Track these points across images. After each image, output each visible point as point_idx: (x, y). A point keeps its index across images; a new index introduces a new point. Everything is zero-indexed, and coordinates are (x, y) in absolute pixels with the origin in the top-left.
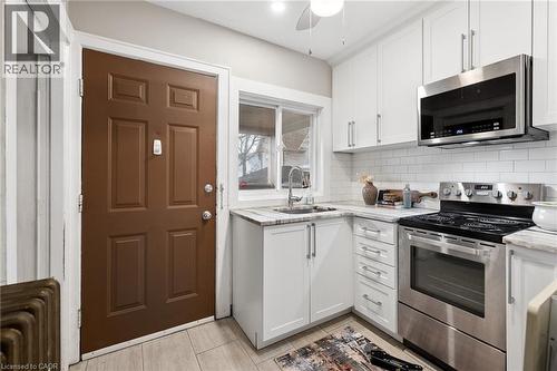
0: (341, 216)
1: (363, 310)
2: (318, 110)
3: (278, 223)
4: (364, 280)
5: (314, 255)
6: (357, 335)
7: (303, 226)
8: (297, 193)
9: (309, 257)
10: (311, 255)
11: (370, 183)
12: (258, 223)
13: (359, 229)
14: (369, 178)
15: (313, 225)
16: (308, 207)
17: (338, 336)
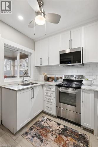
0: (40, 85)
1: (46, 110)
2: (31, 54)
3: (22, 89)
4: (47, 102)
5: (33, 98)
6: (45, 118)
7: (30, 89)
8: (25, 79)
9: (32, 99)
10: (32, 98)
11: (46, 75)
12: (15, 91)
13: (45, 88)
14: (46, 74)
15: (33, 88)
16: (29, 83)
17: (40, 120)
